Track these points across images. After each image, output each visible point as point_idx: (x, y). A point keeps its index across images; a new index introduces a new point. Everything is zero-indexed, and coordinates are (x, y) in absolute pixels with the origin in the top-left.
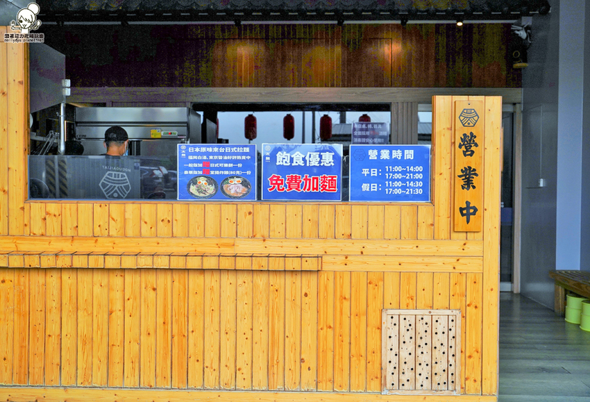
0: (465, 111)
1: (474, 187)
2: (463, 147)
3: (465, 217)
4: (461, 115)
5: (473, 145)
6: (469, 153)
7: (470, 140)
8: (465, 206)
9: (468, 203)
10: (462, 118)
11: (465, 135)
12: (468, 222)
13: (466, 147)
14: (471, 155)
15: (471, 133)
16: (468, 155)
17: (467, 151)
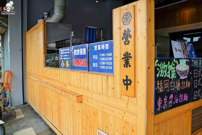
0: (125, 15)
1: (130, 66)
2: (124, 39)
3: (126, 86)
4: (123, 18)
5: (129, 37)
6: (127, 42)
7: (127, 34)
8: (125, 79)
9: (127, 77)
10: (123, 20)
11: (125, 31)
12: (127, 89)
13: (125, 39)
14: (128, 44)
15: (128, 29)
16: (127, 44)
17: (126, 41)
